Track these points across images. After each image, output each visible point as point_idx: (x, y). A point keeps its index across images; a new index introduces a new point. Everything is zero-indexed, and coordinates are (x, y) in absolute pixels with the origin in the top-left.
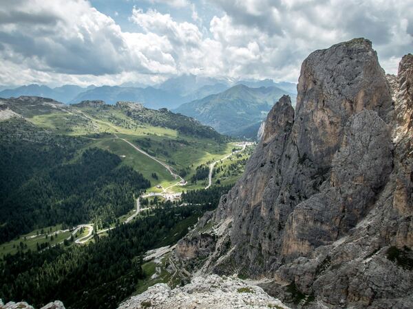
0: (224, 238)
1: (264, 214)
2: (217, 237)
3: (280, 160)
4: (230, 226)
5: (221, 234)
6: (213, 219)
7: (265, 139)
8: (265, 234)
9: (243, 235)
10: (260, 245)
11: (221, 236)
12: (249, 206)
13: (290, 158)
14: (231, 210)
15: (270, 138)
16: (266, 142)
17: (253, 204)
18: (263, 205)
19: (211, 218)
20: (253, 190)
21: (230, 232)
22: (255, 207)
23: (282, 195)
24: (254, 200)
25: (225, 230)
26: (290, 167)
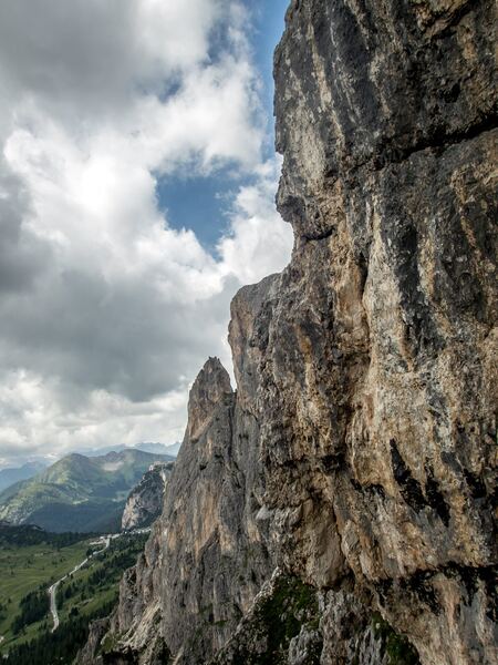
0: (153, 645)
1: (229, 547)
2: (136, 653)
3: (230, 449)
4: (158, 619)
5: (143, 642)
6: (112, 630)
7: (193, 433)
8: (242, 579)
9: (192, 617)
10: (237, 607)
11: (145, 647)
12: (189, 556)
13: (247, 437)
14: (151, 588)
15: (202, 427)
16: (194, 437)
17: (198, 546)
18: (223, 529)
19: (106, 631)
20: (194, 520)
21: (160, 630)
22: (204, 551)
23: (253, 496)
24: (200, 538)
25: (150, 631)
26: (252, 448)
